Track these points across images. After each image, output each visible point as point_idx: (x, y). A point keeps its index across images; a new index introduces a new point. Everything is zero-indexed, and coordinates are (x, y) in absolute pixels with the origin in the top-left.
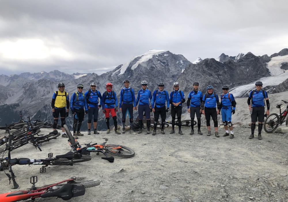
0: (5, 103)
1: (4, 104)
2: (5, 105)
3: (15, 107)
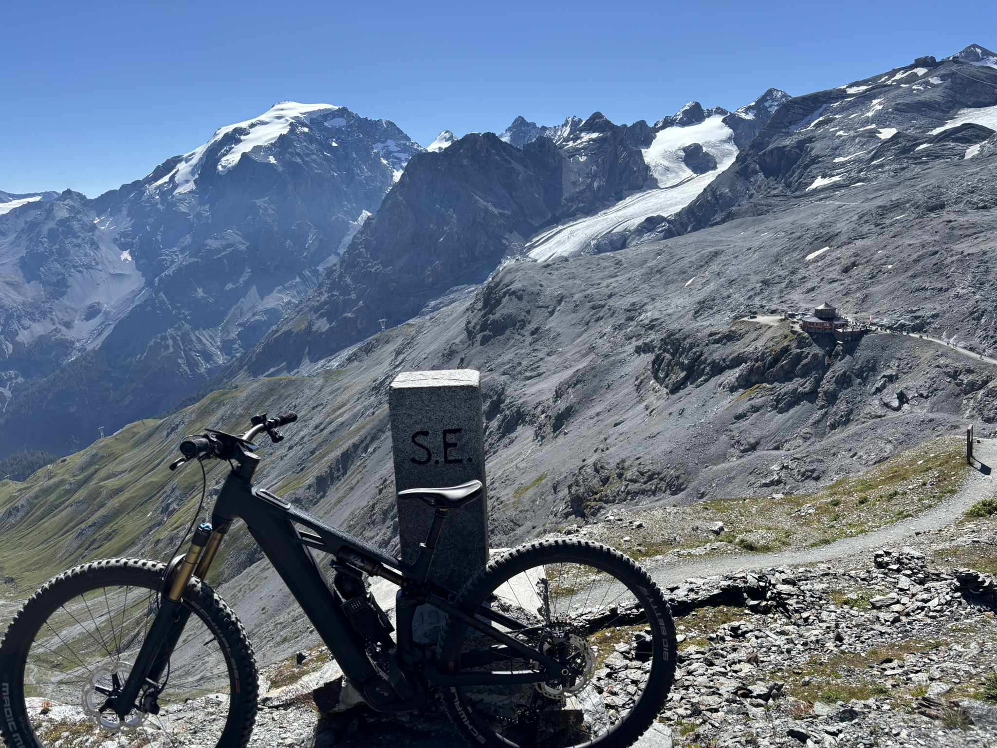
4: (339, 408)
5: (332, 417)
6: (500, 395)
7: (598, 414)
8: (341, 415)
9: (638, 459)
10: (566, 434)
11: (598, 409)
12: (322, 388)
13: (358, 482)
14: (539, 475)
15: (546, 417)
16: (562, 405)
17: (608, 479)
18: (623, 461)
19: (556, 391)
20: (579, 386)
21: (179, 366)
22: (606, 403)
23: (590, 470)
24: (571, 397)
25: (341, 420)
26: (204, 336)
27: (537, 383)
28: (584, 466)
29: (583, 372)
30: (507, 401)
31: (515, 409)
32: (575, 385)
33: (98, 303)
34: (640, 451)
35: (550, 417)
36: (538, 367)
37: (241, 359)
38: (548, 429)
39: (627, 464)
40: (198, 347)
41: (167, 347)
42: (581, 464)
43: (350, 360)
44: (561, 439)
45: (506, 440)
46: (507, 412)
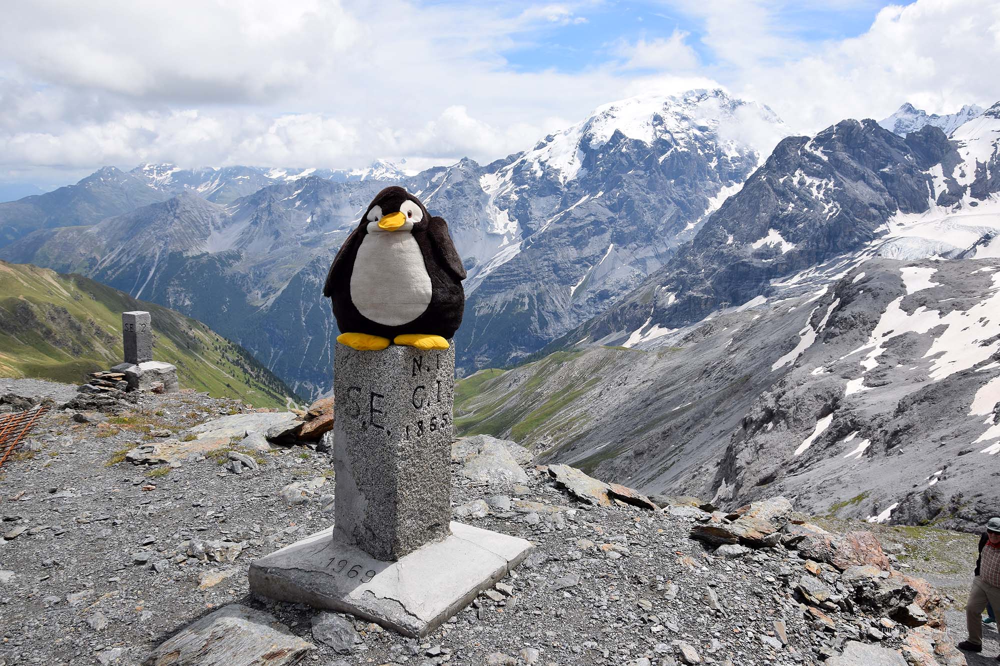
0: (204, 250)
1: (200, 253)
2: (203, 255)
3: (231, 261)
4: (668, 386)
5: (660, 393)
6: (836, 400)
7: (942, 439)
8: (668, 393)
9: (979, 495)
10: (901, 453)
11: (943, 433)
12: (655, 363)
13: (674, 463)
14: (861, 492)
15: (882, 431)
16: (901, 422)
17: (939, 511)
18: (961, 496)
19: (899, 405)
20: (926, 403)
21: (531, 323)
22: (955, 428)
23: (918, 498)
24: (914, 414)
25: (667, 398)
26: (557, 299)
27: (880, 393)
28: (913, 493)
29: (934, 388)
30: (842, 408)
31: (849, 417)
32: (922, 401)
33: (474, 259)
34: (984, 489)
35: (886, 433)
36: (885, 375)
37: (587, 325)
38: (881, 446)
39: (963, 500)
40: (551, 308)
41: (523, 304)
42: (911, 490)
43: (686, 339)
44: (894, 459)
45: (832, 449)
46: (841, 420)
